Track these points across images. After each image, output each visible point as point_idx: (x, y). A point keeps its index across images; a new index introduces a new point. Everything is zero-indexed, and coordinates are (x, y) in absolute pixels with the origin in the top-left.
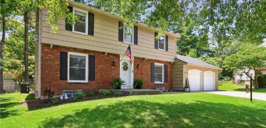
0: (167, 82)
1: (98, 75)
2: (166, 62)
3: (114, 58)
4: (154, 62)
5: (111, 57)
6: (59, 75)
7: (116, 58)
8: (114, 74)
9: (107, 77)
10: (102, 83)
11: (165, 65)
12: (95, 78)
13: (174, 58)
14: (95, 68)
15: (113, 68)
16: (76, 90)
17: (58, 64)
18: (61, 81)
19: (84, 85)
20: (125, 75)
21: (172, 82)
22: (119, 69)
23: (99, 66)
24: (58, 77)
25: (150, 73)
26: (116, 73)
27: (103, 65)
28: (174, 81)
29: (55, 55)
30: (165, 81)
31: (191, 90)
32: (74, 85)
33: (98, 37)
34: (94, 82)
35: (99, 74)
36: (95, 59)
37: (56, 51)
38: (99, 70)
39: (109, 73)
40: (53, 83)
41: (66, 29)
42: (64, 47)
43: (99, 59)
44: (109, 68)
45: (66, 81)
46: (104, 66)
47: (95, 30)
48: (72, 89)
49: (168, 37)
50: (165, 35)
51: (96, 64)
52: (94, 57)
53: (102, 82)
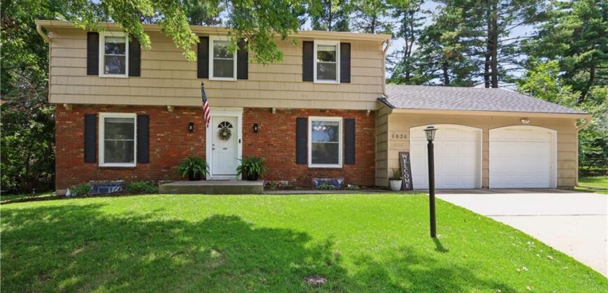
0: (354, 163)
1: (156, 153)
2: (349, 111)
3: (193, 115)
4: (308, 115)
5: (186, 113)
6: (82, 155)
7: (197, 115)
8: (192, 149)
9: (175, 155)
10: (165, 168)
11: (346, 122)
12: (150, 157)
13: (375, 99)
14: (149, 138)
15: (191, 135)
16: (113, 181)
17: (81, 136)
18: (86, 165)
19: (127, 171)
20: (225, 149)
21: (373, 164)
22: (205, 139)
23: (158, 135)
24: (80, 158)
25: (292, 142)
26: (198, 146)
27: (166, 133)
28: (378, 161)
29: (76, 120)
30: (345, 162)
31: (414, 187)
32: (110, 171)
33: (150, 78)
34: (148, 165)
35: (158, 150)
36: (150, 121)
37: (78, 113)
38: (158, 141)
39: (181, 146)
40: (74, 168)
41: (88, 74)
42: (92, 106)
43: (158, 121)
44: (180, 137)
45: (95, 165)
46: (169, 133)
47: (143, 65)
48: (105, 179)
49: (351, 45)
50: (339, 42)
51: (151, 130)
52: (147, 117)
53: (166, 166)
